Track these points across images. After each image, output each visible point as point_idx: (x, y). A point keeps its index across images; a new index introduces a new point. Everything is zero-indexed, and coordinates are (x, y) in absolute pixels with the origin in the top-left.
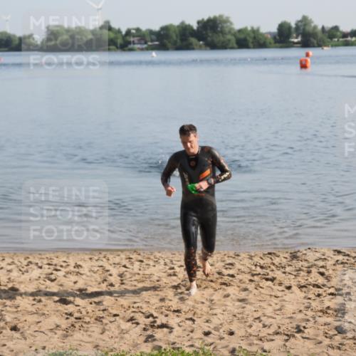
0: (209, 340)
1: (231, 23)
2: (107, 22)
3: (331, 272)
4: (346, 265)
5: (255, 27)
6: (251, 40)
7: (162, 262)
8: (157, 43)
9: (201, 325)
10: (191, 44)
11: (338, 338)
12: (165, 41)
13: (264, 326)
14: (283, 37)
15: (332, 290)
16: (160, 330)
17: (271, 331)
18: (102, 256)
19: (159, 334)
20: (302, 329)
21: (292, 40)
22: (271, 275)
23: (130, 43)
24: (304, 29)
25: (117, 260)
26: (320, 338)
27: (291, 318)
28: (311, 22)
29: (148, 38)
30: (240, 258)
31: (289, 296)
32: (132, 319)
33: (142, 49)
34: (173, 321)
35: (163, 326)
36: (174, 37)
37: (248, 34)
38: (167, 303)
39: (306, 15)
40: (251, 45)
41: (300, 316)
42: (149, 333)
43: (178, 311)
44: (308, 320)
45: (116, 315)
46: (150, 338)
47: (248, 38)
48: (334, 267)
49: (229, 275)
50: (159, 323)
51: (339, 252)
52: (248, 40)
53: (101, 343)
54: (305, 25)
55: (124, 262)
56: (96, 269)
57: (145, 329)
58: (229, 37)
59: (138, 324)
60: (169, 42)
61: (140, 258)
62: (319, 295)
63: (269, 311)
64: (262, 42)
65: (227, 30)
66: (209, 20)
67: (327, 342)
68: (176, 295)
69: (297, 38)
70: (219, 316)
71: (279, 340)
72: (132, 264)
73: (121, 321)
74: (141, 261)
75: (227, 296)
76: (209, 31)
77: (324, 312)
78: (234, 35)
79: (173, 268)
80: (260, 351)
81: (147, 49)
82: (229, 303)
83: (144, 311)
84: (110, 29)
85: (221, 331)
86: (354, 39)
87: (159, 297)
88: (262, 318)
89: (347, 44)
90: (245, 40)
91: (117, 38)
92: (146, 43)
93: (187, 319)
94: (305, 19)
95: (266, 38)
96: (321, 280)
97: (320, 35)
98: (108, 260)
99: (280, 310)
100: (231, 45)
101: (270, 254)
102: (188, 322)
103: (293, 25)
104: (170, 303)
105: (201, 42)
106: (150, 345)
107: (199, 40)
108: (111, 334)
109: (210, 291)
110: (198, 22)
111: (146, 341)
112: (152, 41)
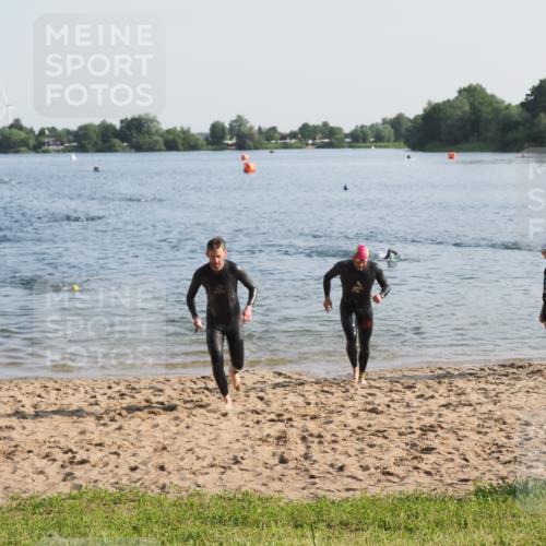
0: (136, 475)
1: (158, 123)
2: (17, 121)
3: (271, 396)
4: (287, 388)
5: (185, 128)
6: (181, 142)
7: (82, 390)
8: (74, 144)
9: (127, 459)
10: (114, 146)
11: (280, 468)
12: (84, 142)
13: (198, 458)
14: (217, 138)
15: (273, 416)
16: (80, 466)
17: (205, 463)
18: (13, 385)
19: (79, 471)
20: (239, 459)
21: (226, 142)
22: (205, 401)
23: (44, 144)
24: (239, 130)
25: (31, 389)
26: (259, 470)
27: (228, 448)
28: (247, 122)
29: (65, 139)
30: (170, 383)
31: (224, 424)
32: (47, 456)
33: (58, 151)
34: (95, 455)
35: (83, 462)
36: (95, 138)
37: (178, 135)
38: (88, 436)
39: (241, 114)
40: (180, 147)
41: (237, 446)
42: (68, 470)
43: (100, 445)
44: (246, 450)
45: (29, 452)
46: (68, 476)
47: (177, 139)
48: (274, 391)
49: (158, 403)
50: (78, 458)
51: (280, 374)
52: (178, 142)
53: (13, 484)
54: (240, 125)
55: (39, 391)
56: (6, 399)
57: (62, 466)
58: (156, 138)
59: (54, 460)
60: (89, 143)
61: (57, 386)
62: (258, 422)
63: (203, 441)
64: (192, 143)
65: (154, 130)
66: (133, 120)
67: (266, 472)
68: (97, 426)
69: (231, 139)
70: (147, 448)
71: (215, 473)
72: (48, 393)
73: (36, 458)
74: (59, 390)
75: (156, 426)
76: (133, 131)
77: (264, 440)
78: (162, 136)
79: (95, 397)
80: (193, 486)
81: (64, 151)
82: (158, 435)
83: (61, 446)
84: (21, 128)
85: (150, 465)
86: (293, 141)
87: (80, 430)
88: (195, 449)
89: (286, 146)
90: (174, 141)
91: (29, 138)
92: (62, 144)
93: (111, 453)
94: (240, 118)
95: (197, 140)
96: (260, 406)
97: (257, 136)
98: (20, 389)
99: (215, 439)
100: (158, 147)
101: (203, 377)
102: (111, 456)
103: (227, 126)
104: (92, 437)
105: (125, 144)
106: (69, 484)
107: (123, 141)
108: (23, 473)
109: (138, 420)
110: (122, 122)
111: (64, 480)
112: (69, 142)
